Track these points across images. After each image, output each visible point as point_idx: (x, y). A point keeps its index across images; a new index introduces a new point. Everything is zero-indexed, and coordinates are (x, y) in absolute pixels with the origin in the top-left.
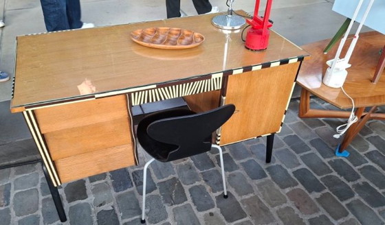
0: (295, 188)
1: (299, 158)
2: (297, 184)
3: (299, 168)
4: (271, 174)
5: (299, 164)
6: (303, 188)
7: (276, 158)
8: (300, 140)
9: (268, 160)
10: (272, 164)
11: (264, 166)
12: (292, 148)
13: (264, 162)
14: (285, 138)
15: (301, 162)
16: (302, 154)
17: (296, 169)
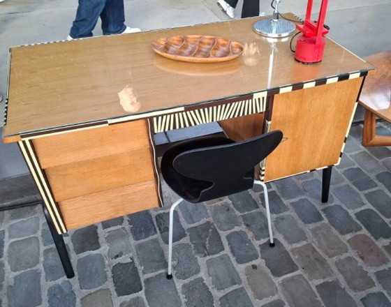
0: (359, 233)
1: (362, 196)
2: (360, 229)
3: (363, 208)
4: (329, 216)
5: (364, 204)
6: (369, 235)
7: (335, 197)
8: (364, 174)
9: (325, 199)
10: (329, 204)
11: (319, 206)
12: (354, 184)
13: (320, 201)
14: (346, 171)
15: (365, 201)
16: (367, 192)
17: (359, 210)
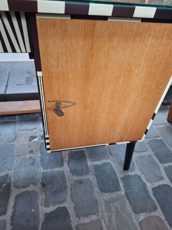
0: (153, 214)
1: (162, 169)
2: (155, 209)
3: (161, 183)
4: (127, 187)
5: (162, 178)
6: (163, 218)
7: (136, 165)
8: (166, 147)
9: (127, 166)
10: (130, 173)
11: (119, 173)
12: (157, 155)
13: (122, 168)
14: (150, 141)
15: (164, 175)
16: (166, 165)
17: (156, 184)
